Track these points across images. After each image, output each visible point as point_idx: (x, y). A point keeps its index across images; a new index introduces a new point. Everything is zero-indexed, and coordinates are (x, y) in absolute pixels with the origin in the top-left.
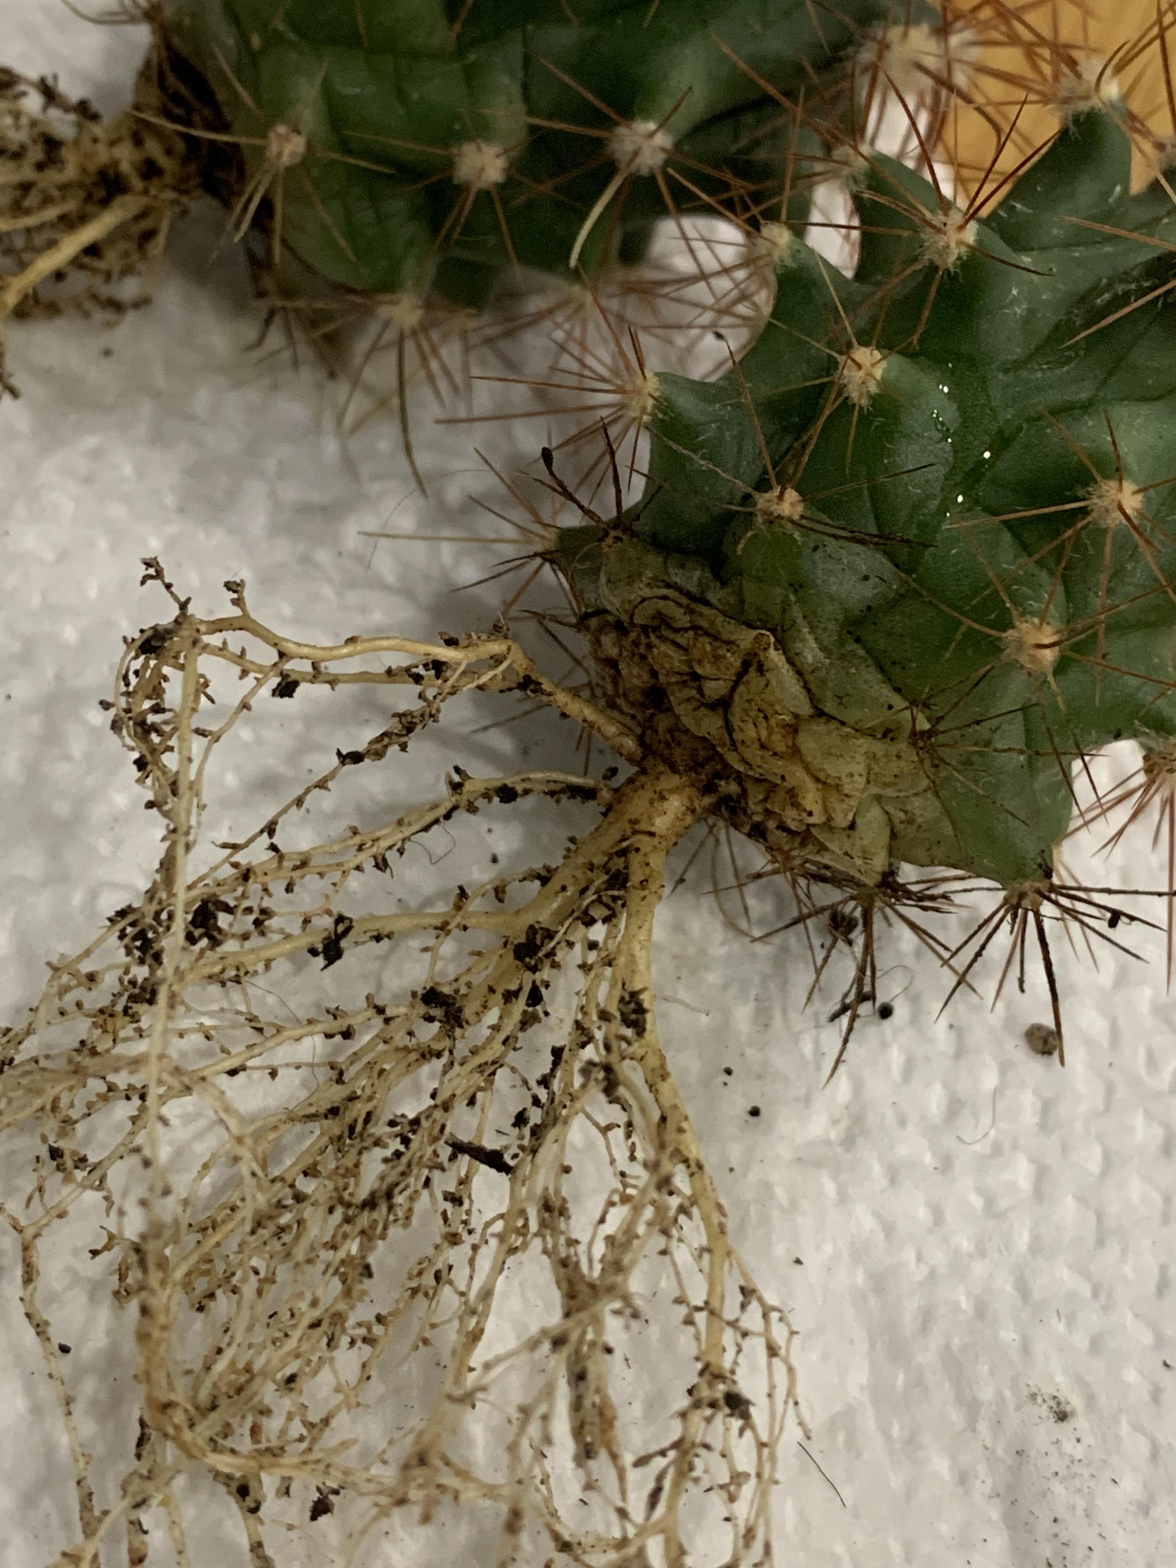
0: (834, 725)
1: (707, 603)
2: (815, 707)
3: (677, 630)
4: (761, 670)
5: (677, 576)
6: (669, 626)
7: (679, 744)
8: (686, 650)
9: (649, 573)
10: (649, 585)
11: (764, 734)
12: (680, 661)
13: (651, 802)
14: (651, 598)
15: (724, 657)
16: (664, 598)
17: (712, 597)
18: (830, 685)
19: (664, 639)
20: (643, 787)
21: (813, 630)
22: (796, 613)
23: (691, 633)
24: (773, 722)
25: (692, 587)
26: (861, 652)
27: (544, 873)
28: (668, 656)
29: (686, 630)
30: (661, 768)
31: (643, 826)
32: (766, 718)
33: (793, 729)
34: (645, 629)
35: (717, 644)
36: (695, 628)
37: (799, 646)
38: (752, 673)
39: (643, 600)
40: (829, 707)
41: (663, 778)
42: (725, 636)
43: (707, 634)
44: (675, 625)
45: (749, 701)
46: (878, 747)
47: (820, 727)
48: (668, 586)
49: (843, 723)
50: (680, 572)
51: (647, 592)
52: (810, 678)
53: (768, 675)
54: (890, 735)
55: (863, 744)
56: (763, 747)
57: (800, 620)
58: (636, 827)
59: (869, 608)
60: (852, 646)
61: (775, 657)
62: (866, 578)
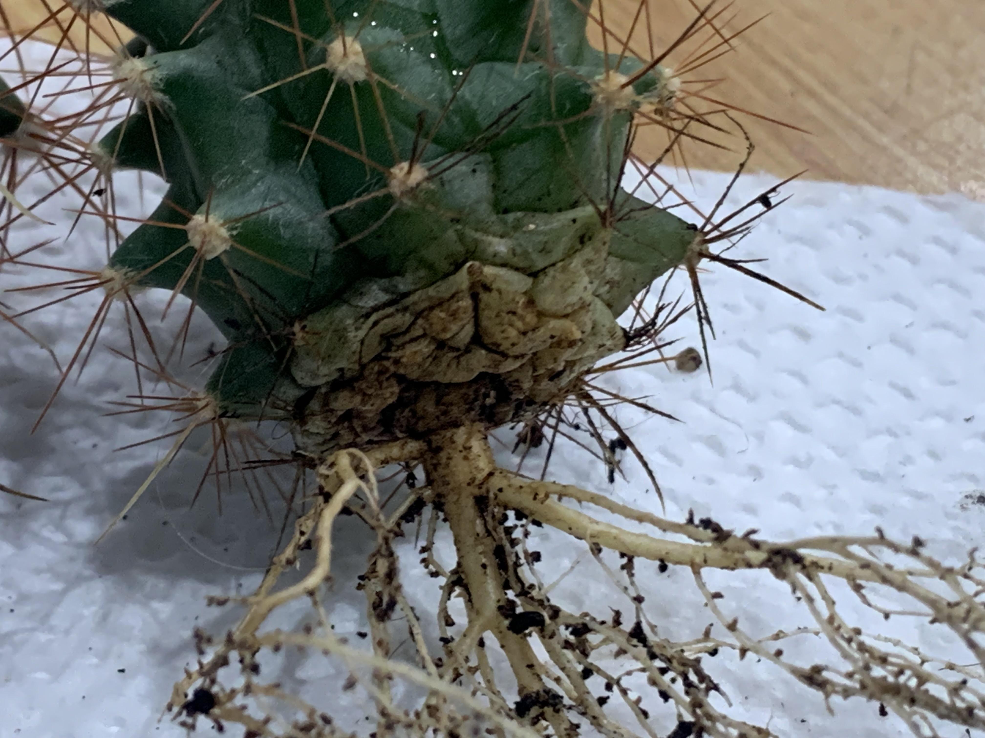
0: (551, 272)
1: (406, 295)
2: (530, 275)
3: (408, 330)
4: (487, 288)
5: (368, 302)
6: (397, 335)
7: (452, 404)
8: (424, 336)
9: (349, 321)
10: (357, 329)
11: (519, 324)
12: (427, 347)
13: (466, 458)
14: (366, 335)
15: (459, 308)
16: (375, 324)
17: (402, 288)
18: (530, 250)
19: (402, 346)
20: (449, 458)
21: (486, 232)
22: (471, 234)
23: (420, 321)
24: (520, 311)
25: (384, 297)
26: (519, 214)
27: (454, 578)
28: (416, 353)
29: (413, 323)
30: (449, 434)
31: (480, 477)
32: (514, 313)
33: (531, 302)
34: (378, 358)
35: (445, 306)
36: (418, 315)
37: (491, 250)
38: (484, 296)
39: (362, 342)
40: (540, 263)
41: (455, 438)
42: (447, 295)
43: (431, 308)
44: (403, 329)
45: (498, 316)
46: (588, 252)
47: (546, 281)
48: (367, 316)
49: (553, 265)
50: (365, 299)
51: (361, 334)
52: (515, 261)
53: (494, 286)
54: (586, 239)
55: (576, 262)
56: (524, 333)
57: (478, 235)
58: (477, 482)
59: (494, 186)
60: (511, 217)
61: (489, 270)
62: (474, 171)
